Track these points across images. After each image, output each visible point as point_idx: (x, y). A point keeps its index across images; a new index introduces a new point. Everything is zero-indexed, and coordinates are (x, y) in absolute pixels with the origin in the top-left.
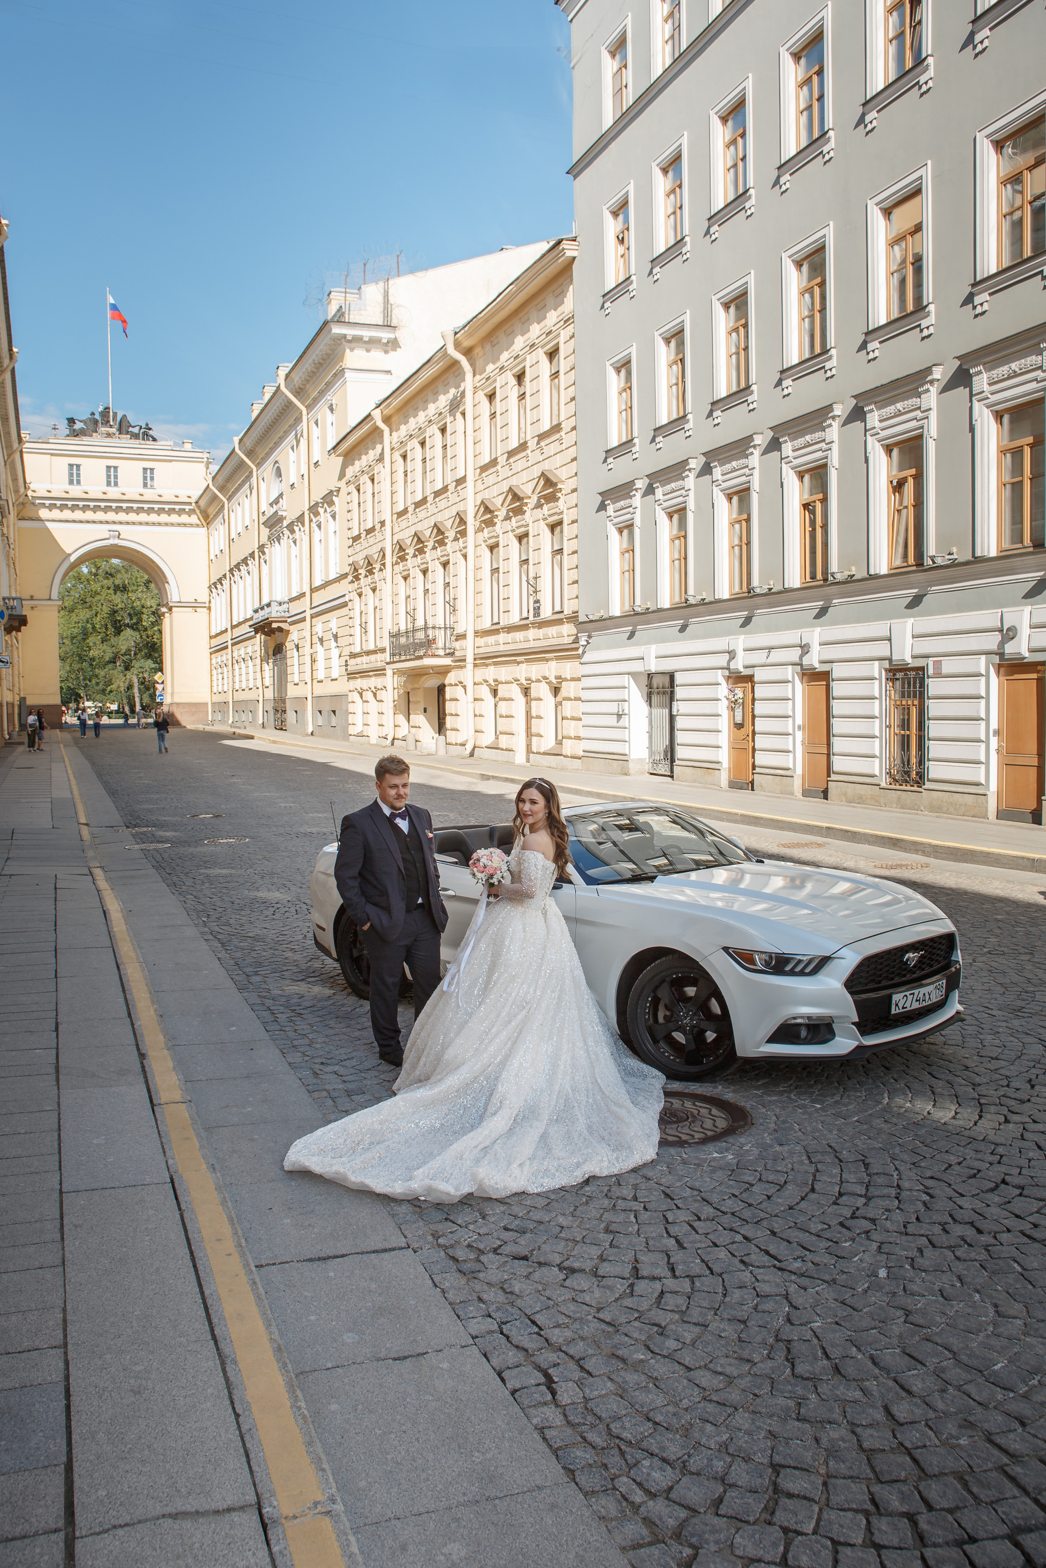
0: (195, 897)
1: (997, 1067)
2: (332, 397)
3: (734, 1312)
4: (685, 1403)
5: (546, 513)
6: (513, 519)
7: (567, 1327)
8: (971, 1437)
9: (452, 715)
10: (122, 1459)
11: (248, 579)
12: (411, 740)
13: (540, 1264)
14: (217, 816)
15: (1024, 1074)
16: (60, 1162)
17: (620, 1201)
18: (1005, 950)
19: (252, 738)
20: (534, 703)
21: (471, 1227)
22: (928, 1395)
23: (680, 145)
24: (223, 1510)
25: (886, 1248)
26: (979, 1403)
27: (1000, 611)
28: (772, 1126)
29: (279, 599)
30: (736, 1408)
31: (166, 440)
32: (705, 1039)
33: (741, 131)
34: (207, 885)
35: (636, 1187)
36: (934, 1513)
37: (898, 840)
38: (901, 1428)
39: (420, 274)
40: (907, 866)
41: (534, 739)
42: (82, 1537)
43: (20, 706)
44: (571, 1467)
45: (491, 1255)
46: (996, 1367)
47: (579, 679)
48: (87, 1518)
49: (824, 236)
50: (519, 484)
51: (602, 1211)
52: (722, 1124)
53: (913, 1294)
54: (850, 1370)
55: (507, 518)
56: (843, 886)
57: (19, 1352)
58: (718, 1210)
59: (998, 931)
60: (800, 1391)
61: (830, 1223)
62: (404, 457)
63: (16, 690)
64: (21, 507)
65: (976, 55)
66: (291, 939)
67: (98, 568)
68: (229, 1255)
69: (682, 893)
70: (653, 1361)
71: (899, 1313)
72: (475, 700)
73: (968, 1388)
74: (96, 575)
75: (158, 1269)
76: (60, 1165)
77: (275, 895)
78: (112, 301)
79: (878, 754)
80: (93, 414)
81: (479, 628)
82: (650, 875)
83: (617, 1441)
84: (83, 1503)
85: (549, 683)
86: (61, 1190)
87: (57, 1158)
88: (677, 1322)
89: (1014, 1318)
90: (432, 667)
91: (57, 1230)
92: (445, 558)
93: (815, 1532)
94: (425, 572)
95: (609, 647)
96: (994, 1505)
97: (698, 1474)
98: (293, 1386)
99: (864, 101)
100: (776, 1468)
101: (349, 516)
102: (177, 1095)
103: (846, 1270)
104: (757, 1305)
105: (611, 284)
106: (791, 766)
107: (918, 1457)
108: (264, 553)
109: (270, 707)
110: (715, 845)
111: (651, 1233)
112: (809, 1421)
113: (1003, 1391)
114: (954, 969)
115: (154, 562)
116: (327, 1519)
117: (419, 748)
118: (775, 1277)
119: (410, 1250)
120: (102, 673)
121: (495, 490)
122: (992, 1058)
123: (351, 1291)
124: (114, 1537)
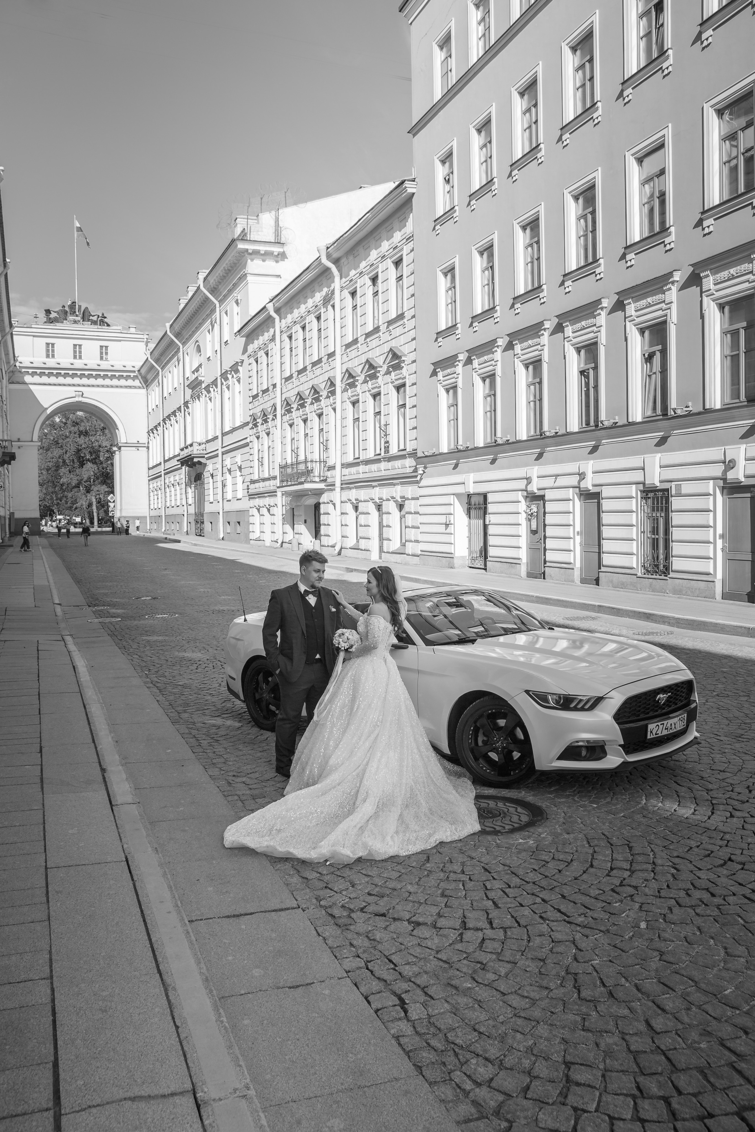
0: (140, 657)
1: (724, 777)
2: (237, 294)
3: (535, 953)
4: (501, 1018)
5: (394, 378)
6: (370, 383)
7: (415, 964)
8: (708, 1042)
9: (325, 525)
10: (95, 1058)
11: (176, 426)
12: (294, 543)
13: (395, 919)
14: (154, 598)
15: (744, 783)
16: (45, 846)
17: (452, 874)
18: (730, 693)
19: (179, 541)
20: (385, 516)
21: (344, 893)
22: (677, 1012)
23: (490, 113)
24: (168, 1095)
25: (645, 907)
26: (714, 1018)
27: (723, 448)
28: (562, 820)
29: (199, 441)
30: (538, 1022)
31: (117, 326)
32: (512, 757)
33: (534, 102)
34: (148, 648)
35: (463, 864)
36: (682, 1096)
37: (650, 614)
38: (658, 1035)
39: (301, 205)
40: (657, 633)
41: (385, 542)
42: (66, 1114)
43: (10, 519)
44: (419, 1064)
45: (359, 913)
46: (726, 992)
47: (417, 499)
48: (69, 1100)
49: (595, 178)
50: (374, 357)
51: (439, 881)
52: (525, 819)
53: (665, 940)
54: (620, 994)
55: (365, 382)
56: (612, 646)
57: (18, 982)
58: (523, 880)
59: (724, 680)
60: (584, 1009)
61: (605, 889)
62: (290, 337)
63: (7, 507)
64: (11, 374)
65: (703, 48)
66: (210, 687)
67: (68, 419)
68: (169, 912)
69: (494, 651)
70: (477, 988)
71: (656, 953)
72: (342, 514)
73: (706, 1007)
74: (65, 424)
75: (117, 923)
76: (45, 849)
77: (197, 655)
78: (78, 225)
79: (635, 552)
80: (64, 307)
81: (344, 461)
82: (471, 638)
83: (452, 1046)
84: (67, 1090)
85: (396, 502)
86: (46, 866)
87: (43, 843)
88: (495, 960)
89: (738, 957)
90: (311, 490)
91: (44, 895)
92: (320, 411)
93: (597, 1110)
94: (305, 421)
95: (440, 475)
96: (726, 1091)
97: (511, 1069)
98: (217, 1006)
99: (622, 81)
100: (568, 1065)
101: (250, 380)
102: (129, 799)
103: (616, 923)
104: (552, 948)
105: (440, 212)
106: (572, 561)
107: (670, 1056)
108: (188, 407)
109: (192, 519)
110: (518, 616)
111: (475, 896)
112: (591, 1031)
113: (732, 1009)
114: (693, 706)
115: (108, 414)
116: (244, 1101)
117: (301, 549)
118: (566, 928)
119: (300, 909)
120: (70, 495)
121: (356, 362)
122: (721, 771)
123: (258, 939)
124: (90, 1114)
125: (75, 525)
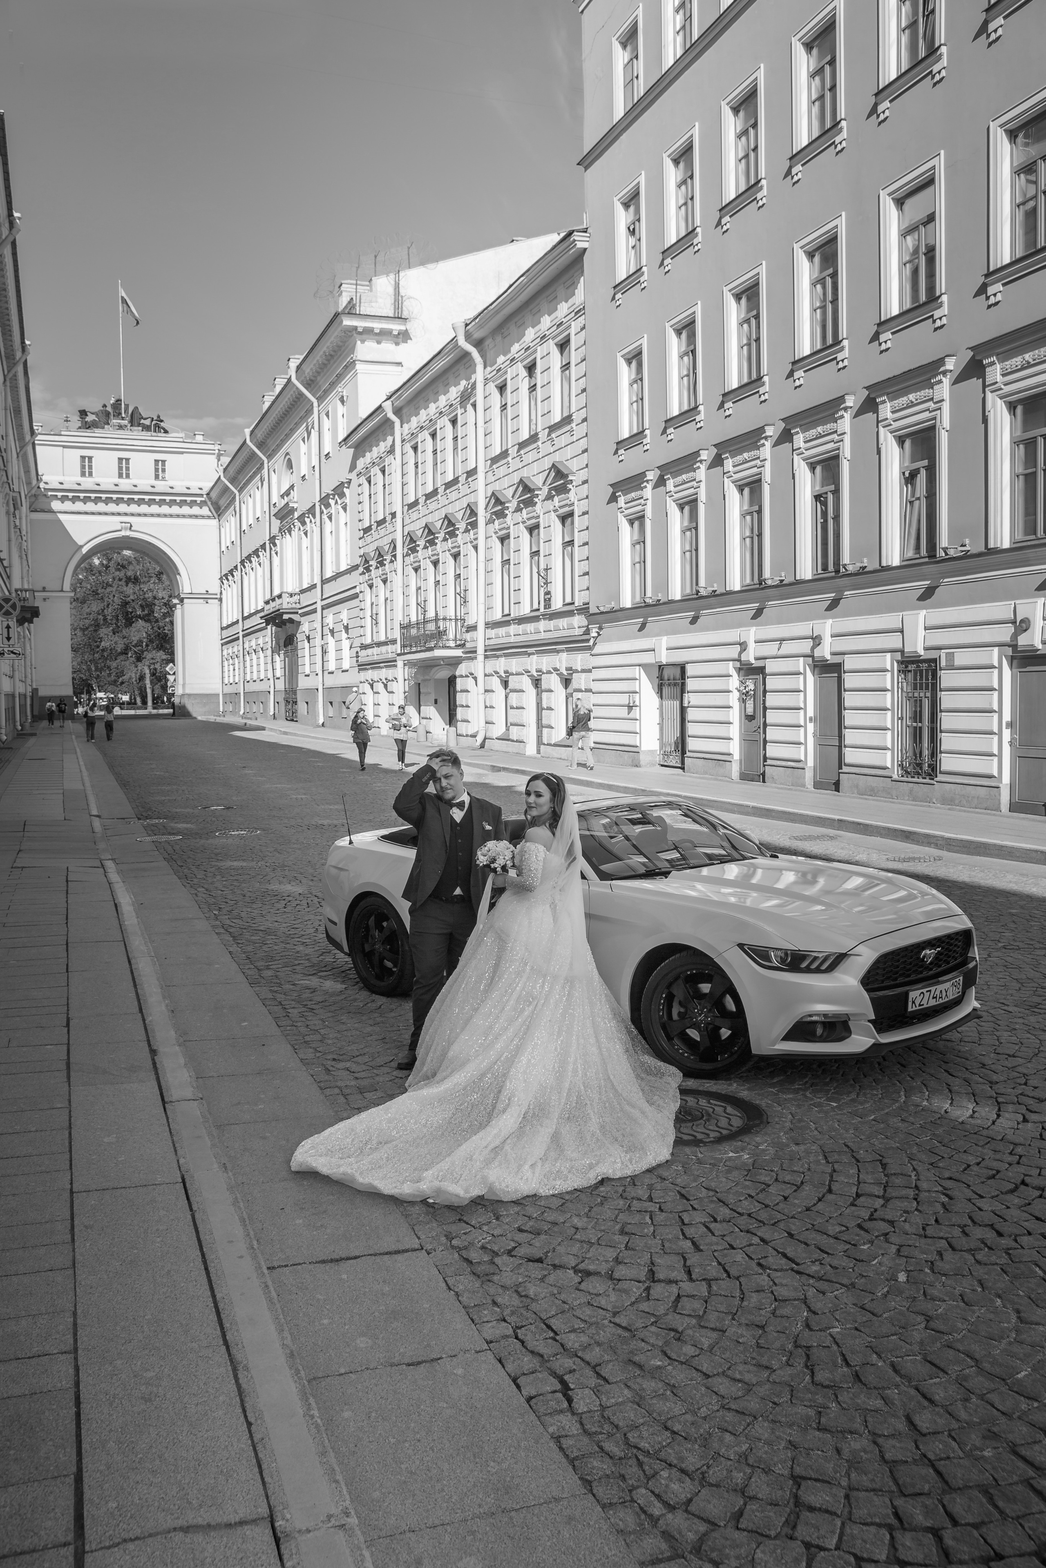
0: (207, 890)
1: (1014, 1065)
2: (342, 389)
3: (751, 1317)
4: (704, 1411)
5: (557, 504)
6: (524, 511)
7: (583, 1332)
8: (995, 1448)
9: (462, 706)
10: (133, 1469)
11: (260, 570)
13: (555, 1266)
14: (228, 808)
16: (71, 1161)
17: (635, 1202)
18: (1021, 945)
19: (263, 729)
20: (544, 695)
21: (485, 1228)
22: (951, 1404)
23: (692, 136)
24: (236, 1523)
25: (905, 1251)
26: (1003, 1413)
27: (1013, 602)
28: (788, 1124)
29: (290, 590)
30: (755, 1417)
31: (178, 432)
32: (719, 1036)
33: (752, 121)
34: (218, 877)
35: (651, 1187)
36: (959, 1528)
37: (910, 832)
38: (924, 1438)
39: (431, 266)
40: (919, 858)
41: (545, 731)
42: (92, 1552)
43: (32, 698)
44: (589, 1478)
45: (505, 1257)
46: (1019, 1376)
47: (590, 671)
48: (96, 1531)
49: (836, 227)
50: (530, 475)
51: (617, 1212)
52: (737, 1123)
53: (933, 1299)
54: (870, 1377)
55: (518, 510)
56: (855, 882)
57: (29, 1358)
58: (735, 1211)
59: (1012, 926)
60: (820, 1399)
61: (848, 1225)
62: (415, 448)
63: (29, 681)
64: (33, 499)
65: (990, 44)
66: (302, 933)
67: (110, 560)
68: (241, 1257)
69: (693, 888)
70: (670, 1368)
71: (920, 1318)
72: (486, 691)
73: (992, 1397)
74: (107, 567)
75: (169, 1271)
76: (71, 1165)
77: (287, 888)
78: (124, 295)
79: (889, 746)
80: (105, 406)
81: (490, 619)
82: (663, 870)
83: (635, 1451)
84: (93, 1516)
85: (560, 675)
86: (71, 1190)
87: (68, 1157)
88: (694, 1327)
89: (1036, 1324)
90: (443, 658)
91: (67, 1231)
92: (456, 550)
93: (837, 1548)
94: (435, 563)
95: (621, 638)
96: (1020, 1521)
97: (717, 1486)
98: (306, 1393)
99: (876, 91)
100: (797, 1480)
101: (360, 507)
102: (188, 1093)
103: (865, 1274)
104: (775, 1310)
105: (622, 275)
106: (803, 758)
107: (941, 1469)
108: (275, 545)
109: (281, 699)
110: (727, 838)
111: (667, 1234)
112: (830, 1431)
113: (1027, 1401)
114: (971, 965)
115: (165, 554)
116: (341, 1533)
117: (429, 740)
118: (793, 1281)
119: (424, 1251)
120: (114, 664)
121: (506, 482)
122: (1009, 1055)
123: (364, 1294)
124: (125, 1552)
125: (122, 705)
